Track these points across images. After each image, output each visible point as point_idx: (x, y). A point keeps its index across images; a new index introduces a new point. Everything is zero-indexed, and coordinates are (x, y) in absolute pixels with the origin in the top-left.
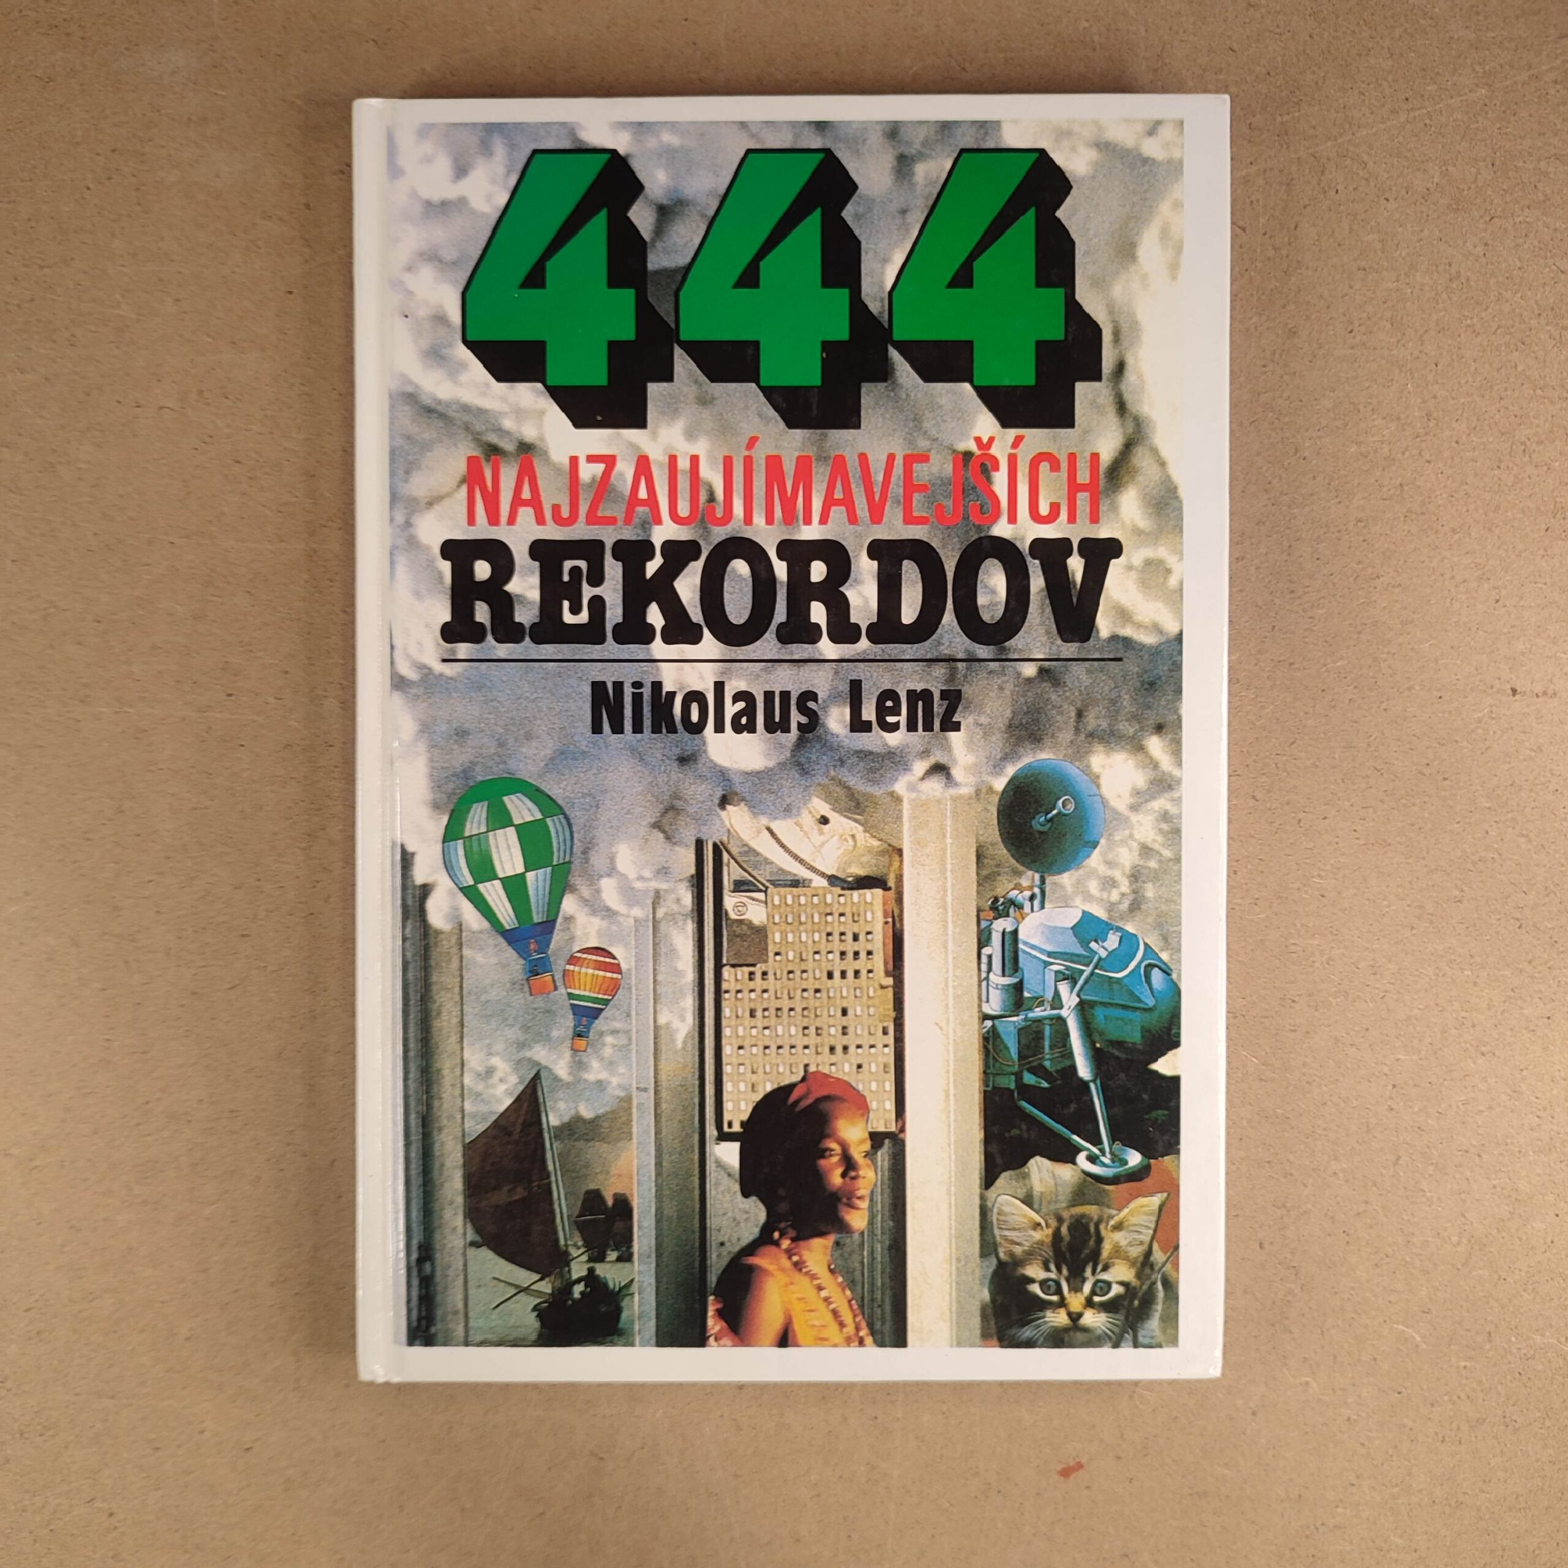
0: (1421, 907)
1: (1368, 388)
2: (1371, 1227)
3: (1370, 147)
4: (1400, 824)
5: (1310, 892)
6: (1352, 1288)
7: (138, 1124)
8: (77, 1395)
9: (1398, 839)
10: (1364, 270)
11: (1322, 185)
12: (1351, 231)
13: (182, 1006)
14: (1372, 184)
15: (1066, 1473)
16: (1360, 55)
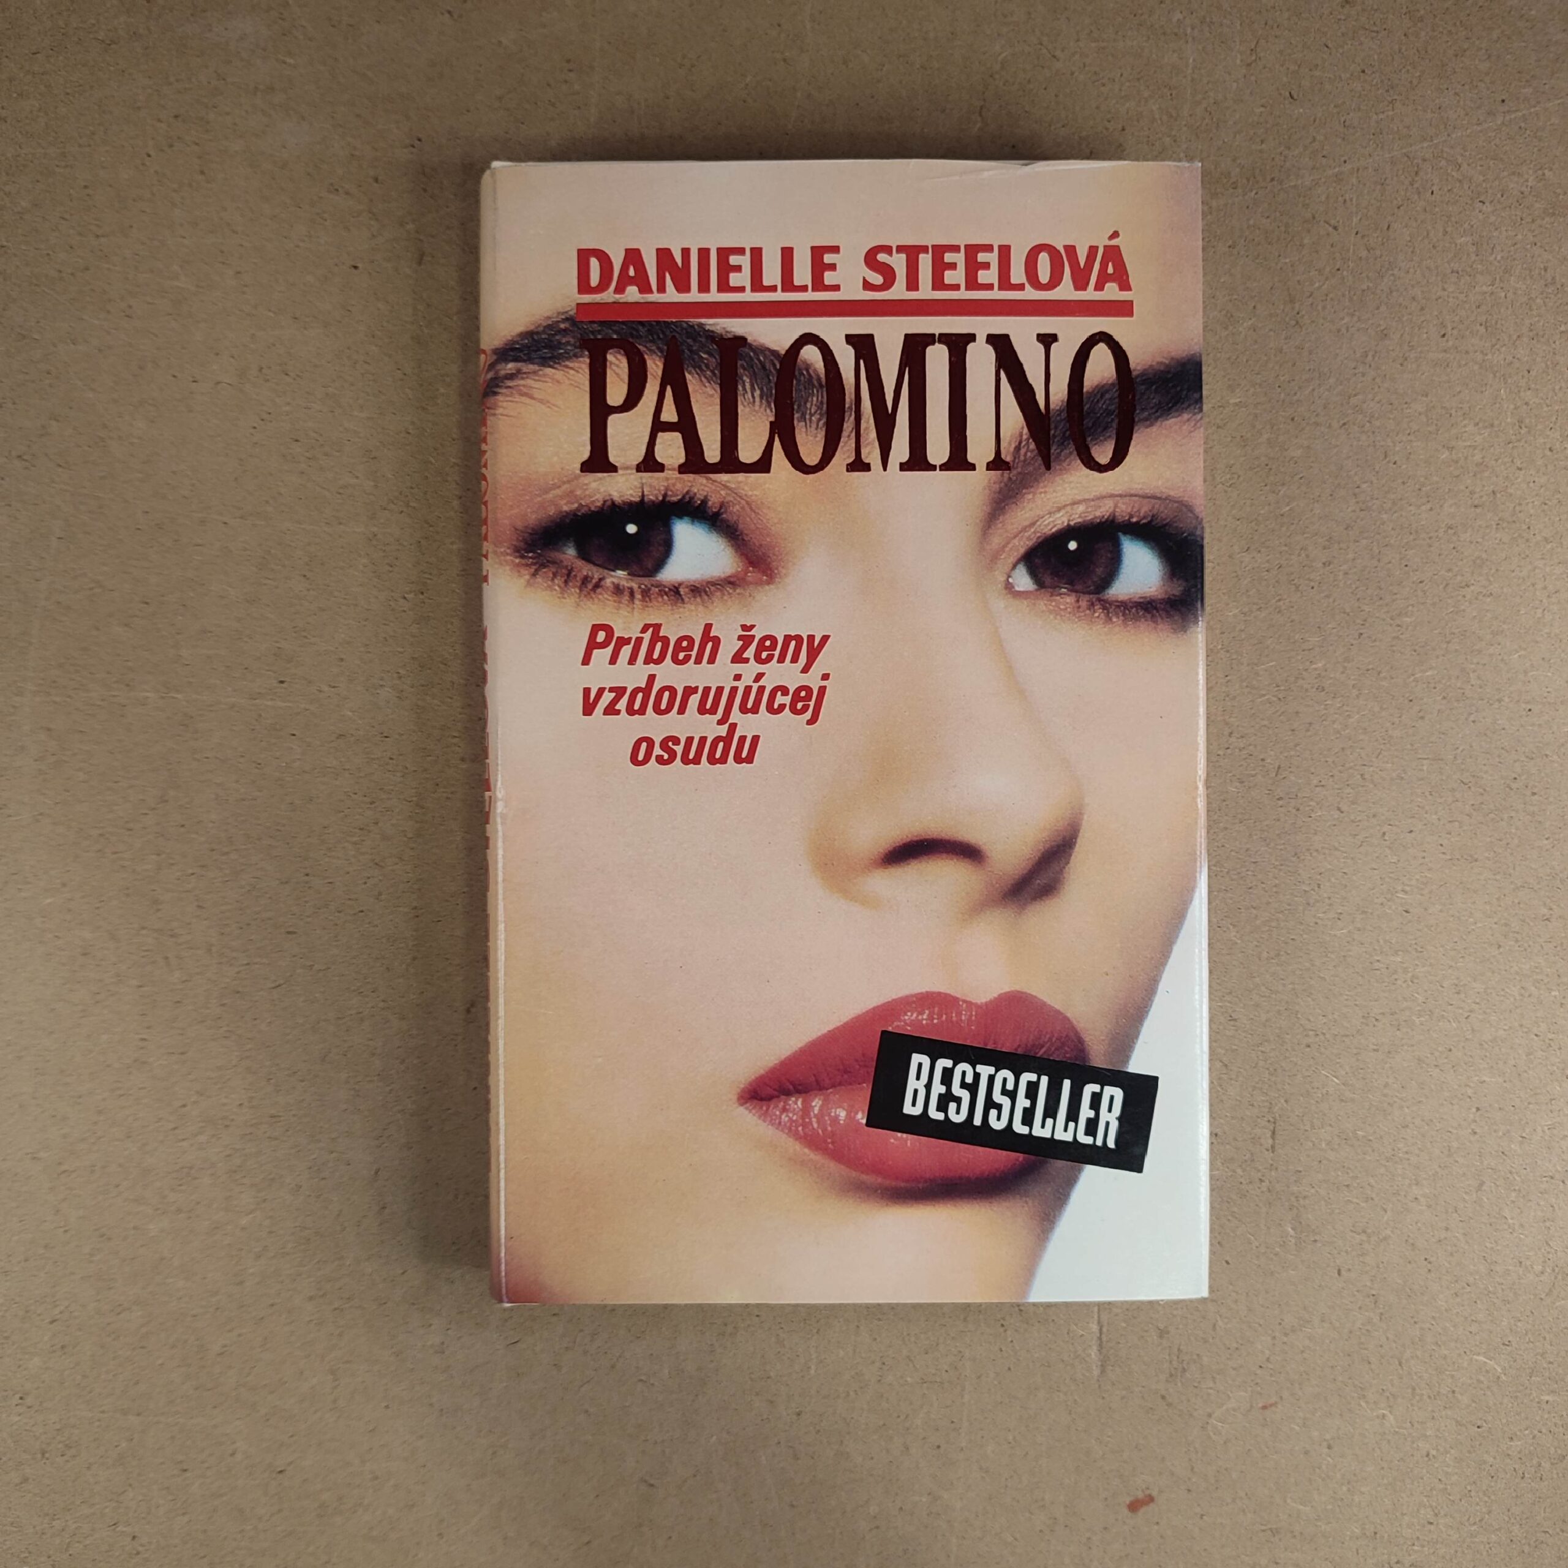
0: (1506, 925)
1: (1460, 392)
2: (1451, 1254)
3: (1465, 149)
4: (1488, 839)
5: (1393, 907)
6: (1433, 1318)
7: (175, 1128)
8: (103, 1412)
9: (1487, 855)
10: (1458, 273)
11: (1416, 186)
12: (1445, 233)
13: (223, 1005)
14: (1466, 187)
15: (1134, 1506)
16: (1456, 56)
